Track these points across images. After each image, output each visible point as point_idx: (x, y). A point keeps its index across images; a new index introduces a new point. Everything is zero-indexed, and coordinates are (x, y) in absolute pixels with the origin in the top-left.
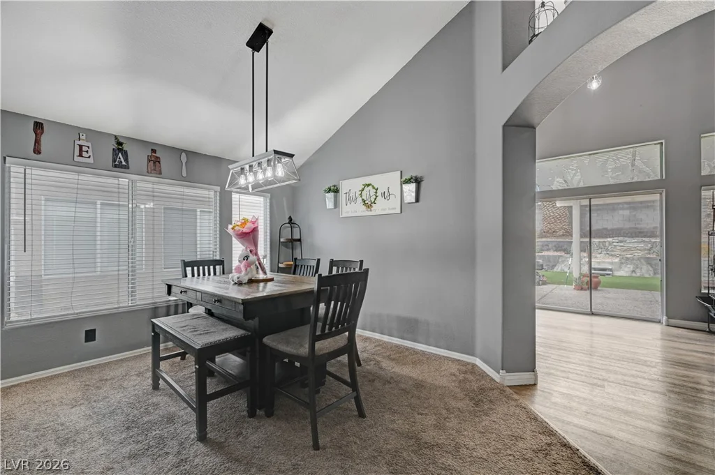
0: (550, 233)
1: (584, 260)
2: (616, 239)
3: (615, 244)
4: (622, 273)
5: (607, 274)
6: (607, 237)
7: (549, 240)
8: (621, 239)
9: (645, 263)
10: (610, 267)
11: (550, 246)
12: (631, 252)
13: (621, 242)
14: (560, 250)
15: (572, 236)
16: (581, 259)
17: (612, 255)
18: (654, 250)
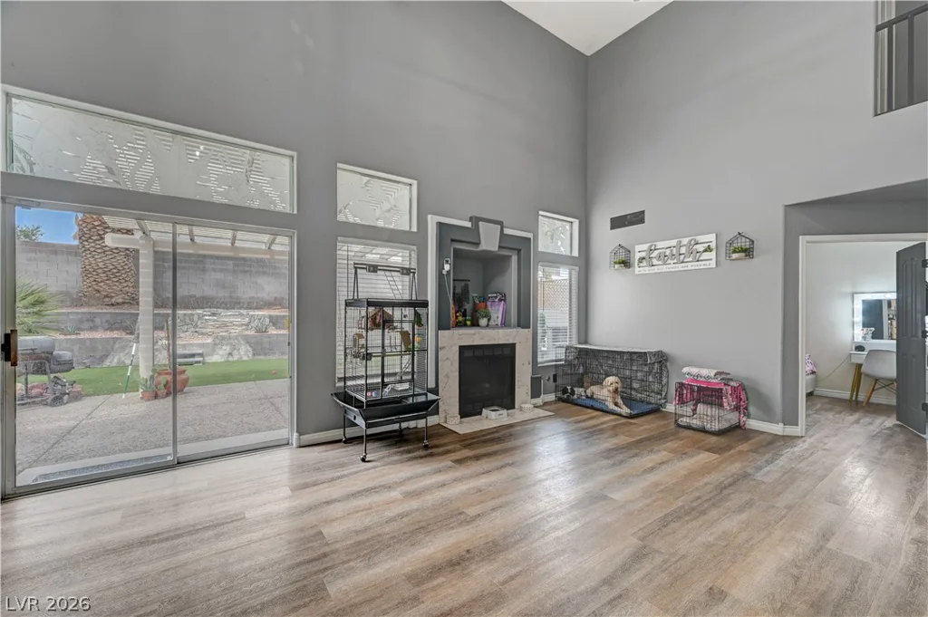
0: (98, 299)
1: (160, 343)
2: (207, 311)
3: (207, 318)
4: (215, 358)
5: (197, 362)
6: (194, 308)
7: (93, 310)
8: (213, 310)
9: (242, 342)
10: (201, 352)
11: (98, 321)
12: (226, 329)
13: (214, 314)
14: (117, 329)
15: (138, 304)
16: (154, 343)
17: (203, 334)
18: (253, 325)
